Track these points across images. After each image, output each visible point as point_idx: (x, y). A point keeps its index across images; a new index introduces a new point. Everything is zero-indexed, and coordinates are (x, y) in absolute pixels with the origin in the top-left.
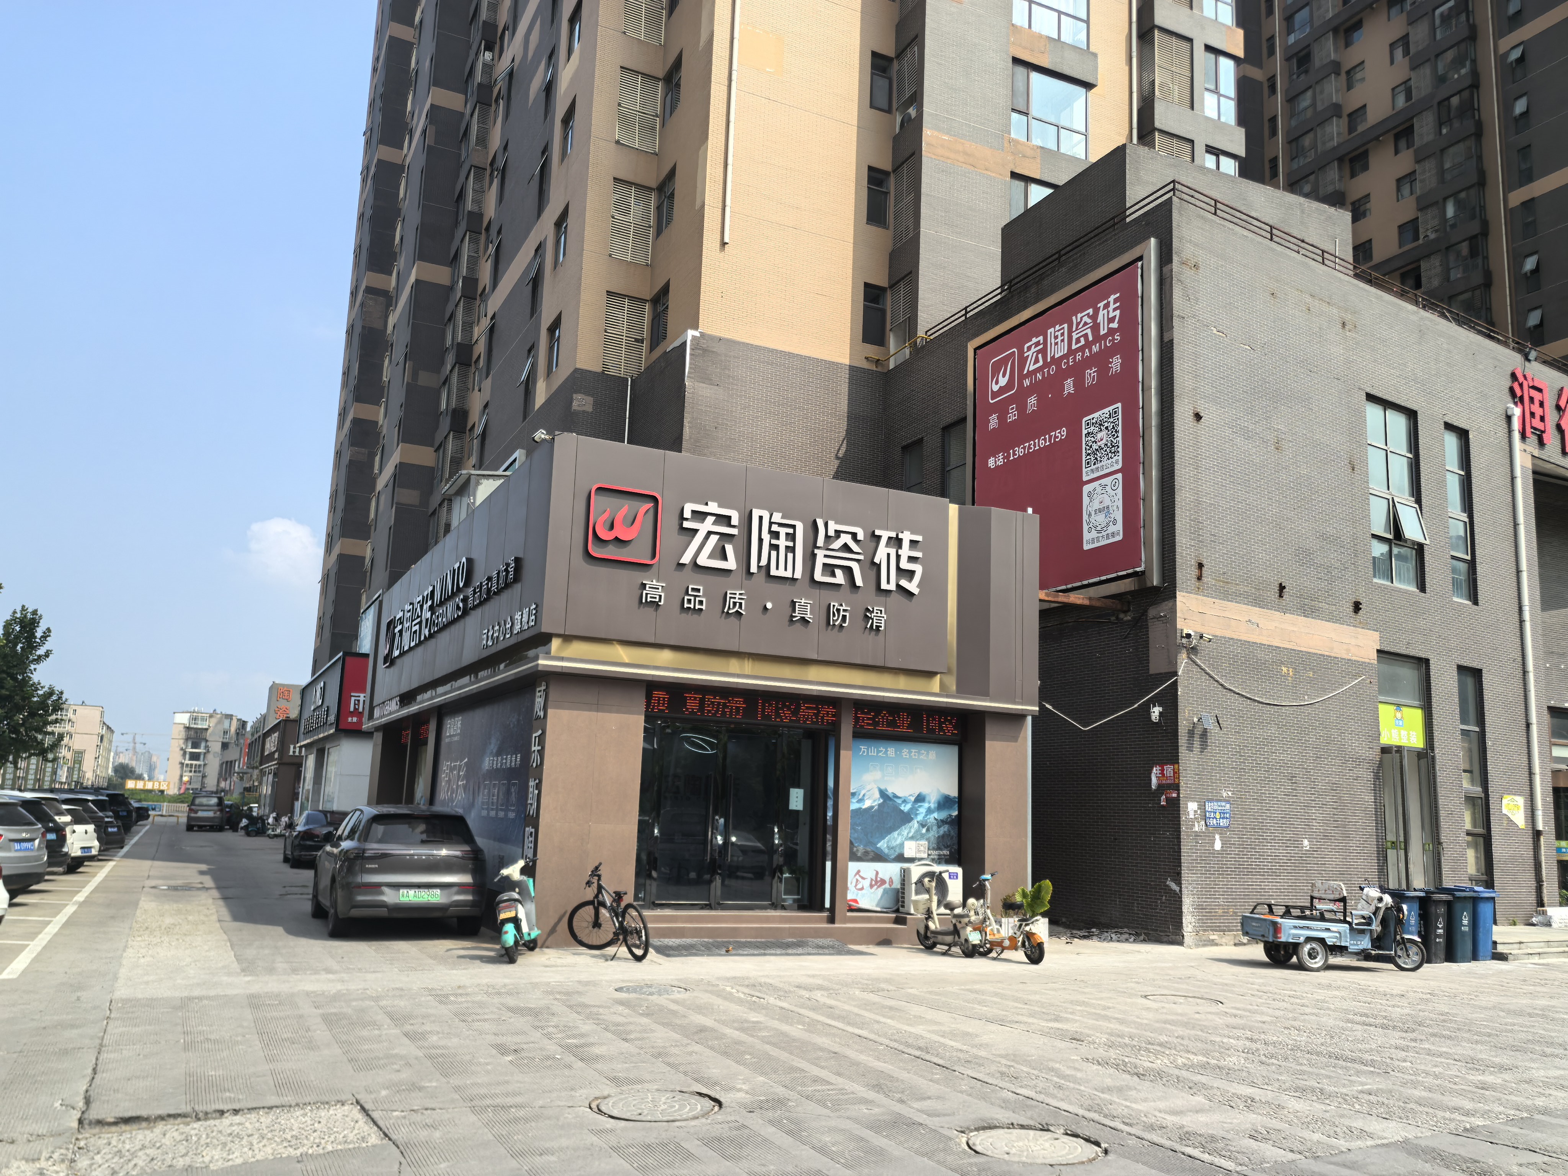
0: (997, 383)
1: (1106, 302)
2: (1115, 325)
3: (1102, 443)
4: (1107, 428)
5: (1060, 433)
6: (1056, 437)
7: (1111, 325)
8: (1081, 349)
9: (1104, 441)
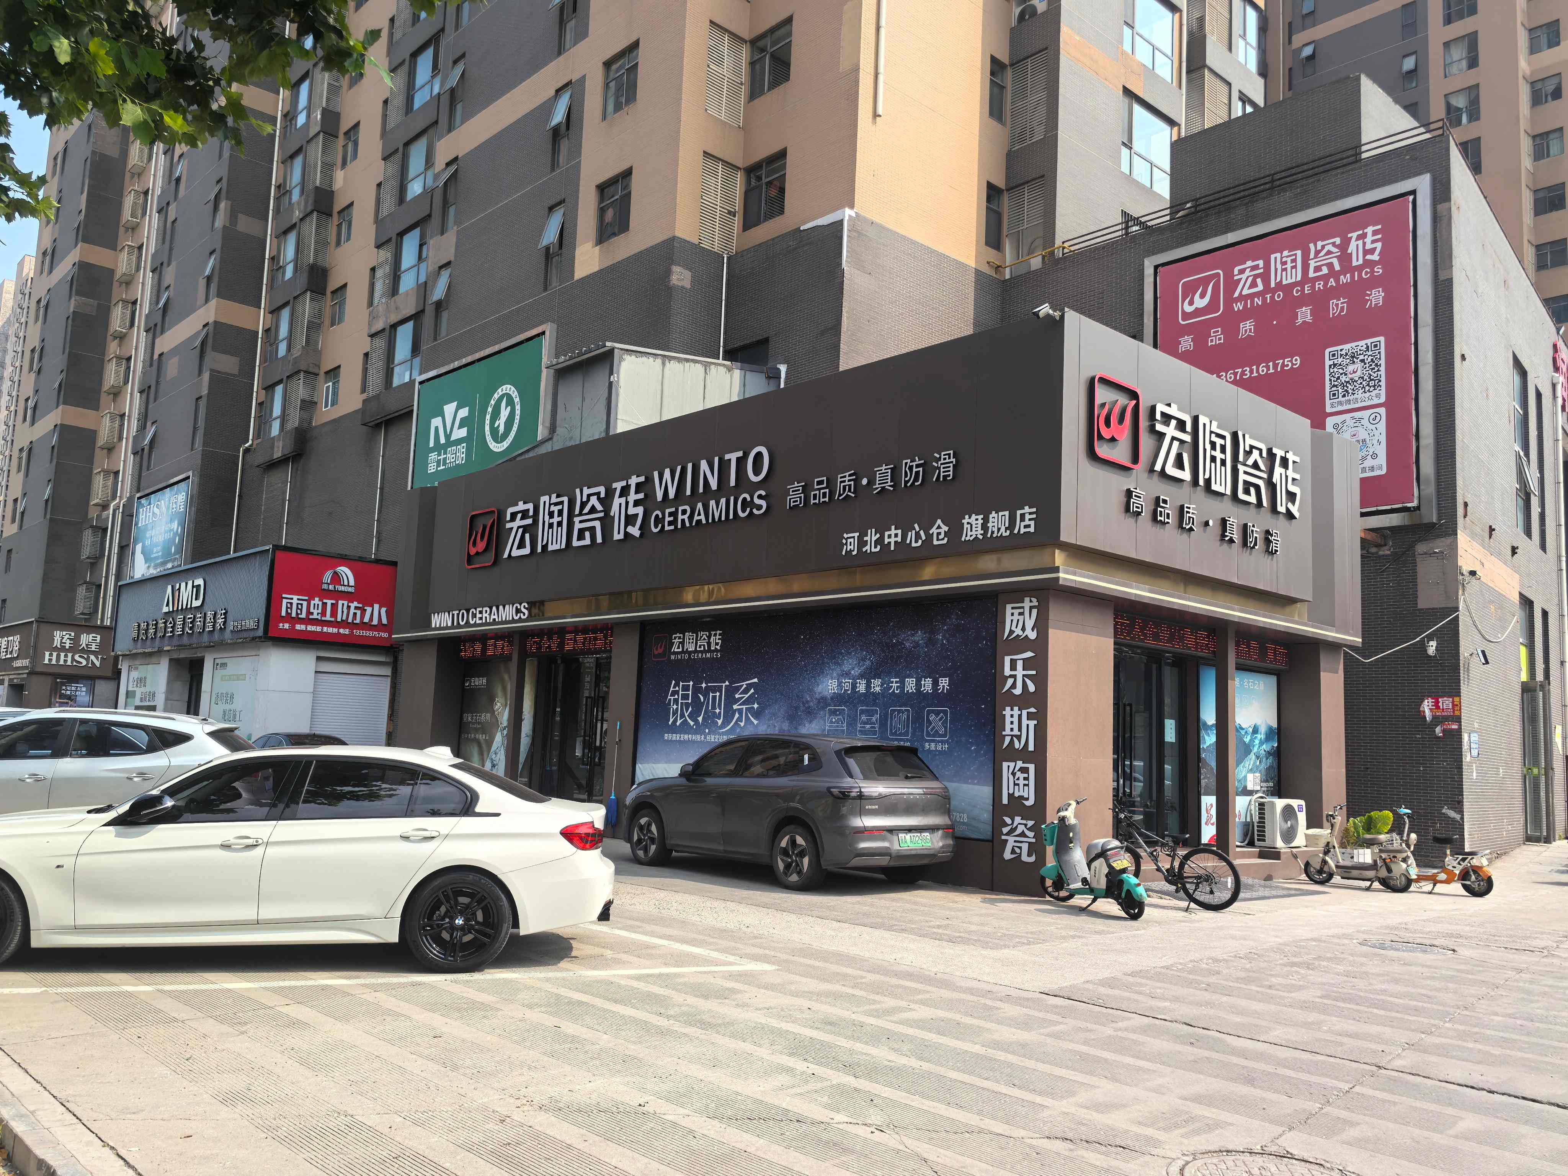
0: (1191, 303)
1: (1361, 232)
2: (1375, 257)
3: (1356, 376)
4: (1362, 361)
5: (1291, 361)
6: (1283, 365)
7: (1368, 257)
8: (1325, 278)
9: (1359, 373)
